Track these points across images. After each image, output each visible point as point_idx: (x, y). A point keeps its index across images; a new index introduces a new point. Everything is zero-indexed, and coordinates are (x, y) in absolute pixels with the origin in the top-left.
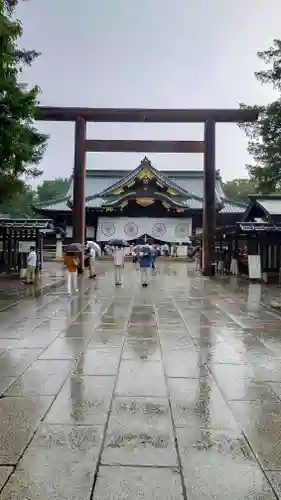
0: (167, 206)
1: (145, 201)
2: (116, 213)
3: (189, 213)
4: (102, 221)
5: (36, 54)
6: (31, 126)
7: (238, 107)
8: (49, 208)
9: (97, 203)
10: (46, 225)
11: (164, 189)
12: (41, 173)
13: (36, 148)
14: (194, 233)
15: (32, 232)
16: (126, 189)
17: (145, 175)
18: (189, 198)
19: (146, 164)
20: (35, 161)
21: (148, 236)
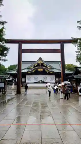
0: (47, 71)
1: (40, 70)
2: (32, 74)
3: (54, 74)
4: (27, 76)
5: (6, 22)
6: (4, 45)
7: (71, 39)
8: (11, 72)
9: (26, 71)
10: (8, 77)
11: (46, 66)
12: (7, 60)
13: (5, 52)
14: (55, 80)
15: (3, 79)
16: (35, 66)
17: (40, 62)
18: (54, 69)
19: (40, 59)
20: (5, 56)
21: (41, 81)
